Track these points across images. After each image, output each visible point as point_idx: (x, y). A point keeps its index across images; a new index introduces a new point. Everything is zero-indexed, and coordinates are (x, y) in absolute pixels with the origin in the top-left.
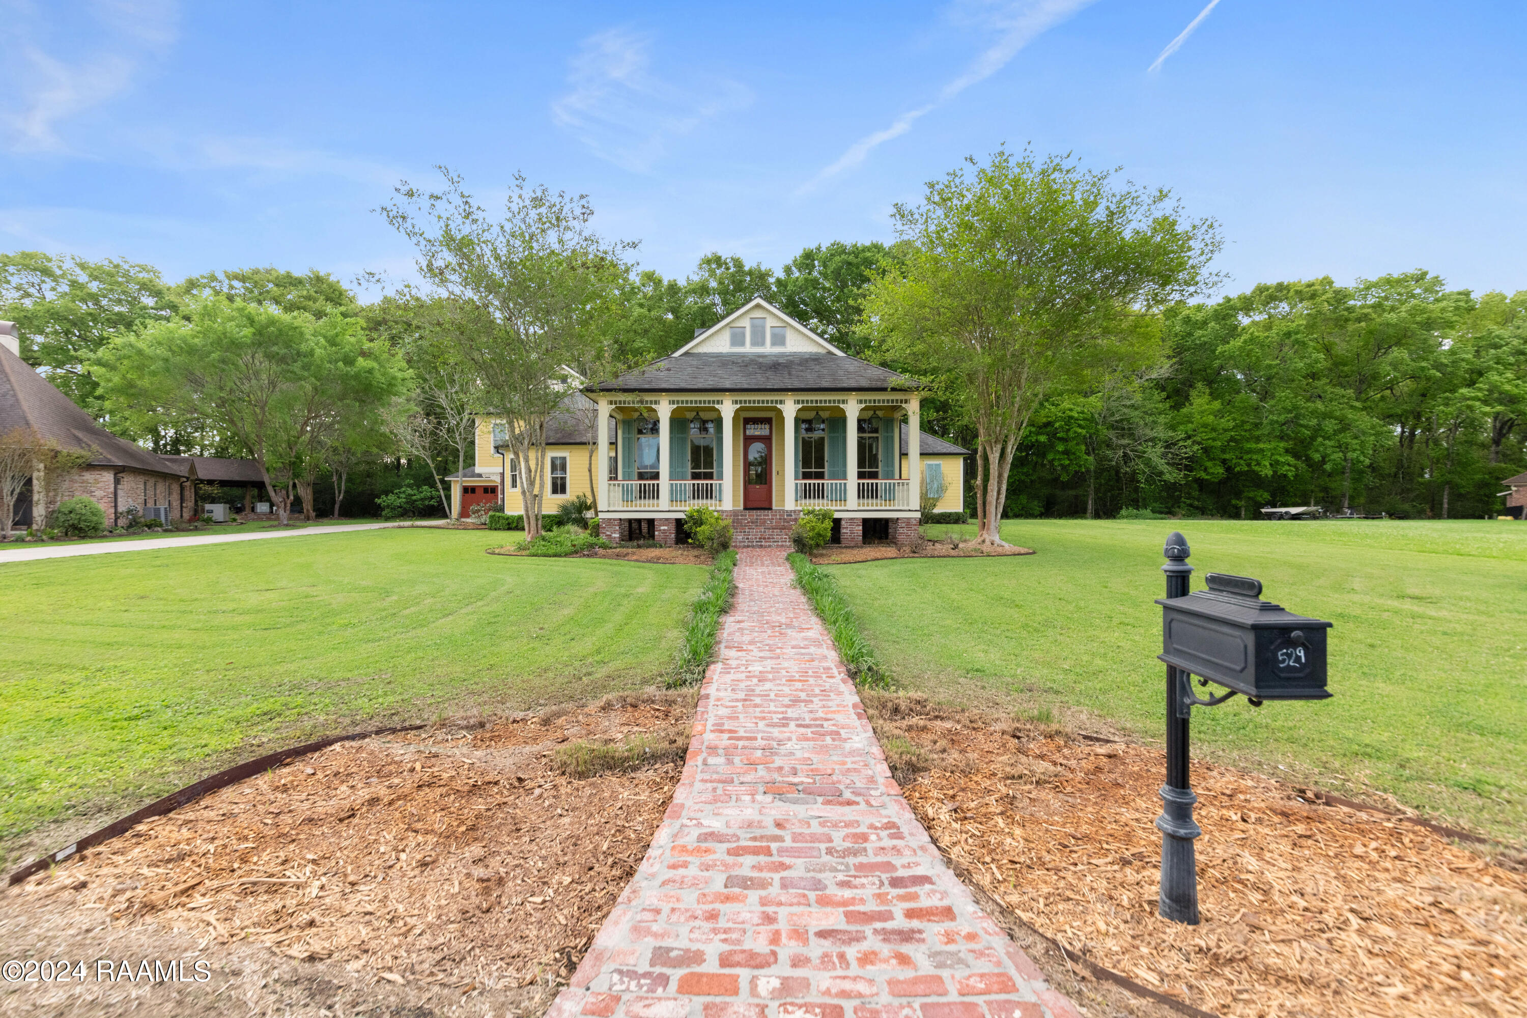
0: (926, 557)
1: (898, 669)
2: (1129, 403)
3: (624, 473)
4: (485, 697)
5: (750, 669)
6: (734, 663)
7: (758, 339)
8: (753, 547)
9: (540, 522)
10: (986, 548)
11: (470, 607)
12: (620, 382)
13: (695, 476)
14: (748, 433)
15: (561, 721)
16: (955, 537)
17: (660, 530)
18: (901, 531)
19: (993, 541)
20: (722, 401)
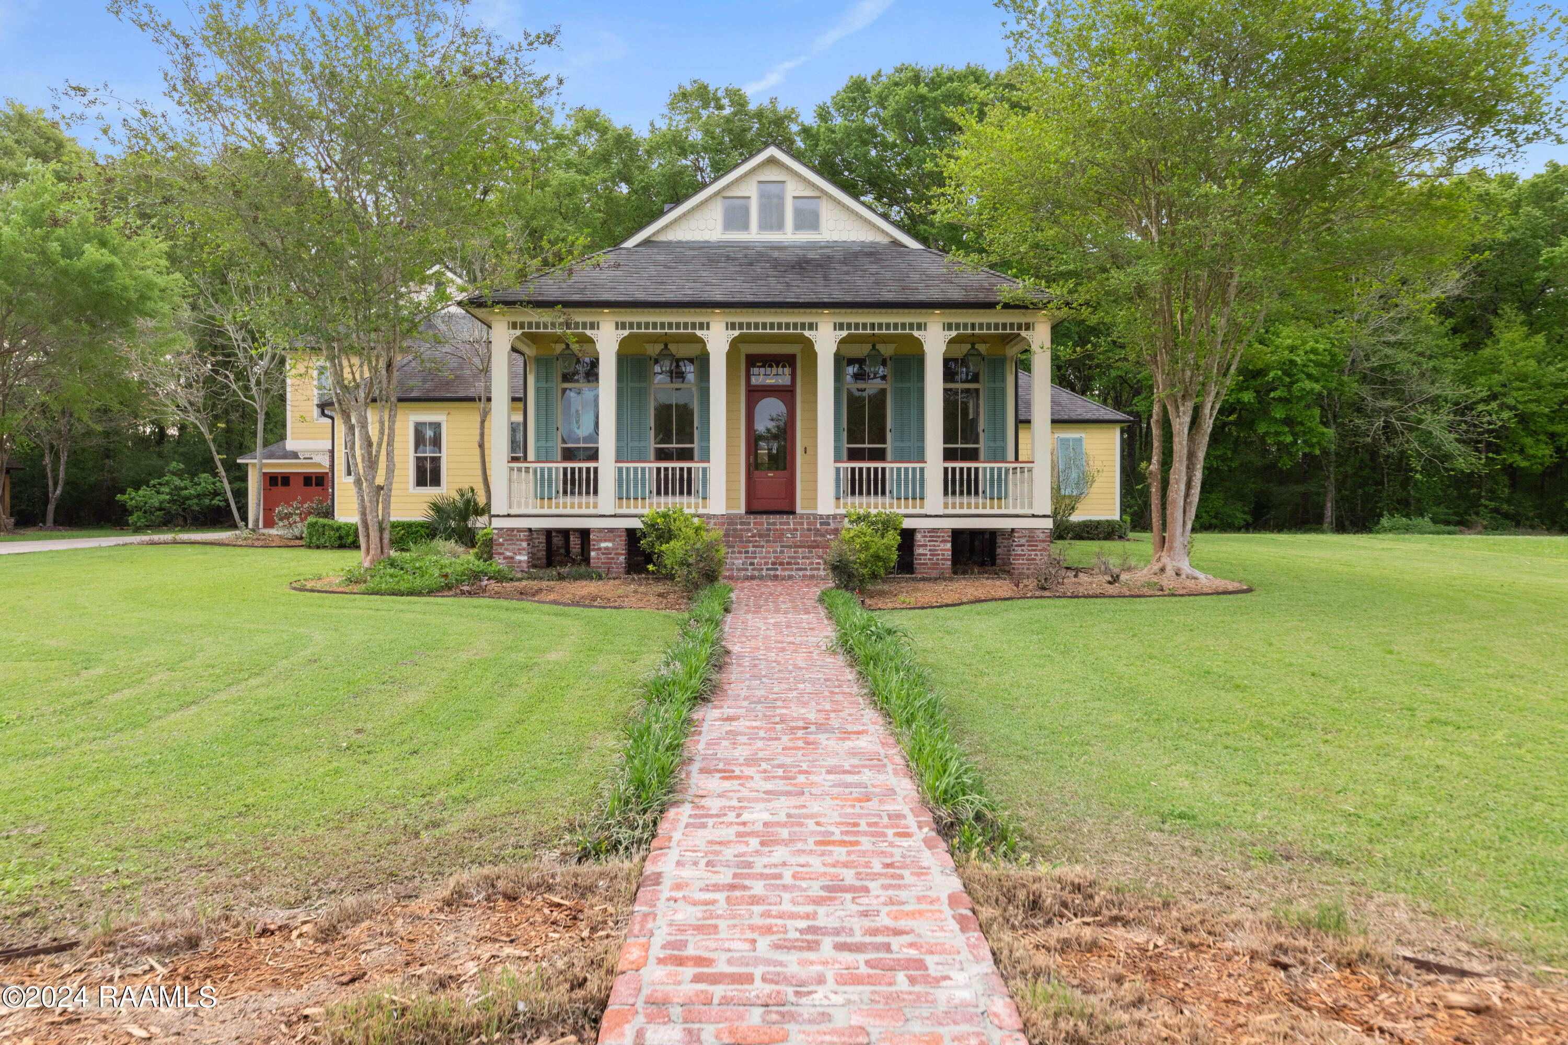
0: (1064, 596)
1: (1031, 813)
2: (1392, 338)
3: (538, 449)
4: (221, 875)
5: (746, 817)
6: (714, 805)
7: (773, 219)
8: (761, 578)
9: (386, 535)
10: (1168, 581)
11: (234, 688)
12: (531, 290)
13: (662, 455)
14: (754, 381)
15: (355, 933)
16: (1114, 563)
17: (600, 549)
18: (1019, 551)
19: (1179, 569)
20: (708, 324)
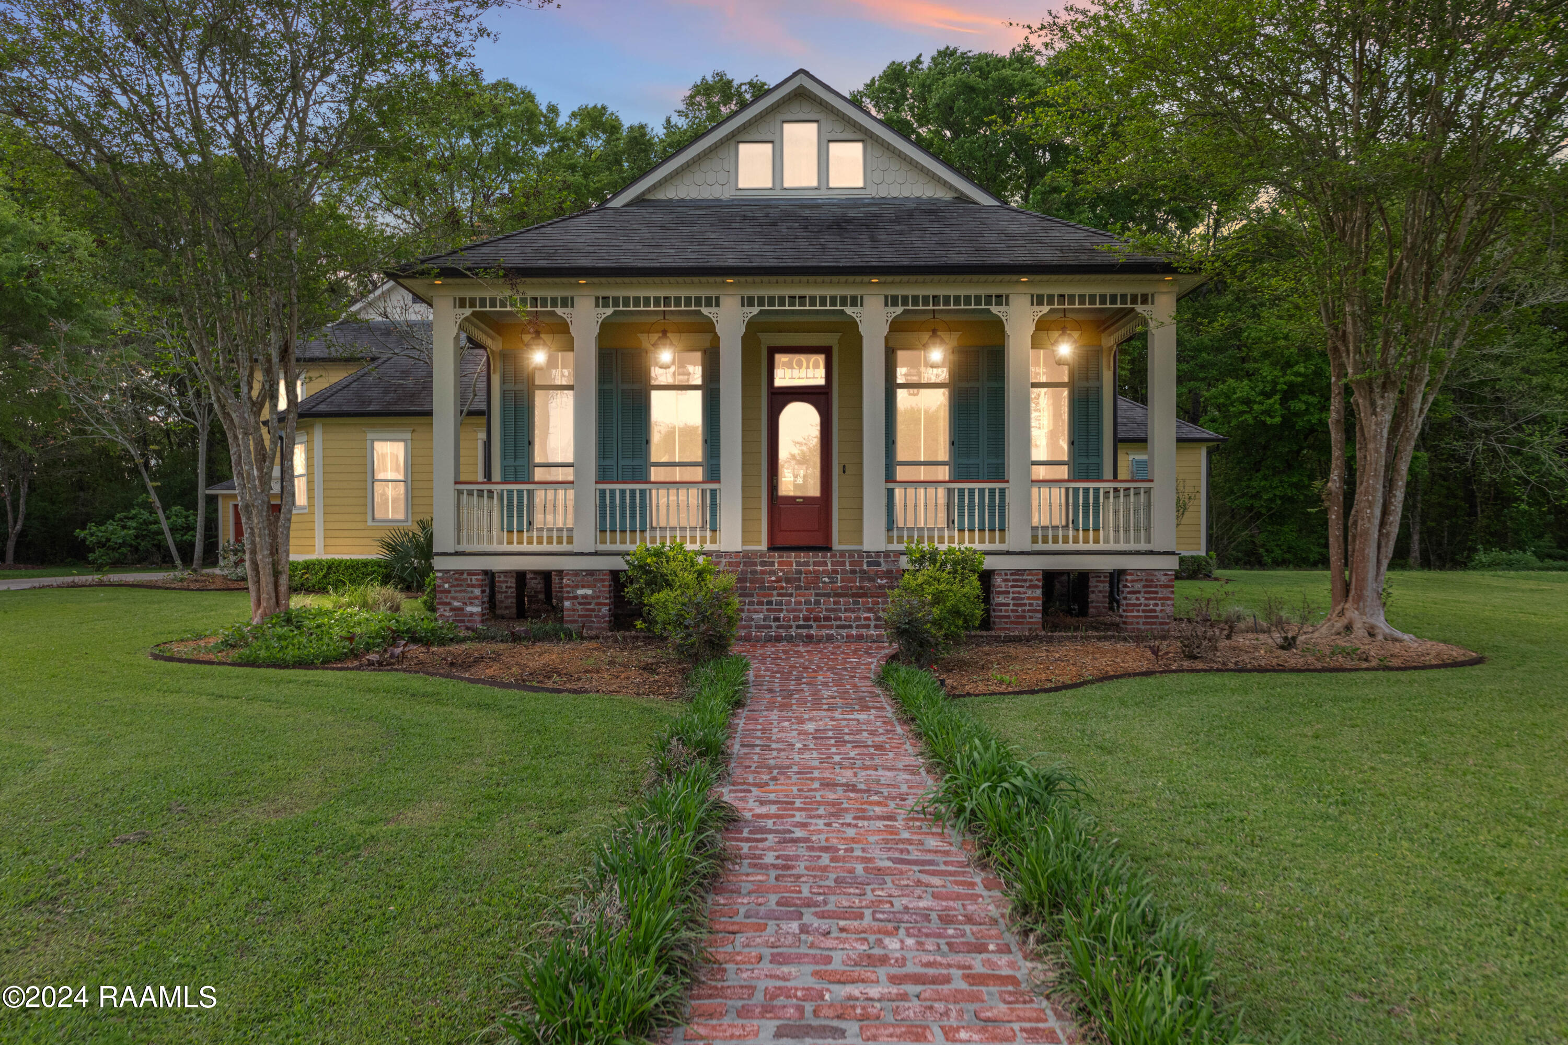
9: (284, 581)
10: (1357, 644)
12: (481, 256)
14: (777, 380)
17: (576, 597)
18: (1132, 599)
19: (1373, 627)
20: (717, 299)
